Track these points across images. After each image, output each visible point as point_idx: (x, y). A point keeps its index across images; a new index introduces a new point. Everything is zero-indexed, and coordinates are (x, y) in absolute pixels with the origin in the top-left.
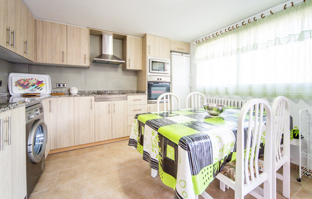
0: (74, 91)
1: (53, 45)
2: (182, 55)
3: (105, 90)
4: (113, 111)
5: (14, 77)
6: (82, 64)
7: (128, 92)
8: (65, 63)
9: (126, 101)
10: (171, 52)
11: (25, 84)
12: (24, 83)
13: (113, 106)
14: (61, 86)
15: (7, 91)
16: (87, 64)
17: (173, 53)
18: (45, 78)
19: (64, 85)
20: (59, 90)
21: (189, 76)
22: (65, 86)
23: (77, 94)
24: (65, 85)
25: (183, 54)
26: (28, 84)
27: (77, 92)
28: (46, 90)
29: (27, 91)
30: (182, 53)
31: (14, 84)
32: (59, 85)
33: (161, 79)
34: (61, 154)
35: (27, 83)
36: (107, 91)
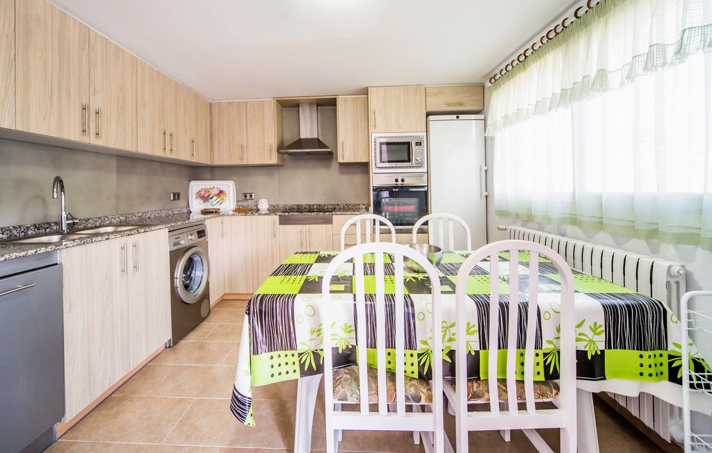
0: (264, 205)
1: (231, 137)
2: (458, 117)
3: (309, 204)
4: (308, 243)
5: (196, 186)
6: (267, 162)
7: (350, 207)
8: (245, 163)
9: (331, 225)
10: (428, 114)
11: (206, 196)
12: (205, 194)
13: (307, 233)
14: (248, 197)
15: (187, 206)
16: (274, 160)
17: (431, 118)
18: (229, 186)
19: (251, 196)
20: (245, 204)
21: (481, 169)
22: (253, 197)
23: (268, 209)
24: (253, 195)
25: (460, 116)
26: (209, 196)
27: (267, 207)
28: (229, 204)
29: (208, 206)
30: (458, 113)
31: (194, 196)
32: (246, 196)
33: (403, 180)
34: (235, 303)
35: (207, 194)
36: (313, 205)
